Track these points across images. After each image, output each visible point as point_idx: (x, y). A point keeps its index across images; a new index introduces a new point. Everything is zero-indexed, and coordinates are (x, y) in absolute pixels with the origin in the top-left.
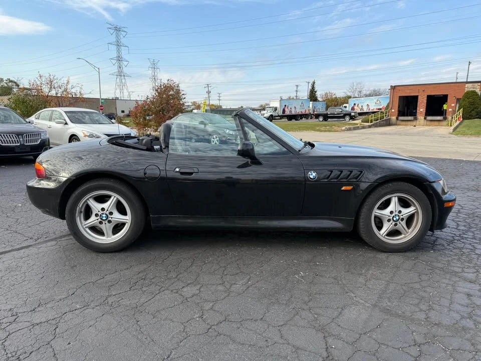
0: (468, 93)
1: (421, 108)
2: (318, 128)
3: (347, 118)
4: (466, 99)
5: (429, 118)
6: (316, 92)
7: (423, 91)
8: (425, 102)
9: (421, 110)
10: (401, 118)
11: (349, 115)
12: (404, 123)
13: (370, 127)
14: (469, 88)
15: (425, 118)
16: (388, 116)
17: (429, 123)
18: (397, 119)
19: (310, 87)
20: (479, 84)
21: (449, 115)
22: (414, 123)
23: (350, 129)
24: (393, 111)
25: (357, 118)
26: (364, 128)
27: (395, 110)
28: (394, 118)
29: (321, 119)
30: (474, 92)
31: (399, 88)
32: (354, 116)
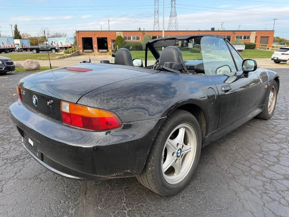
0: (118, 37)
1: (95, 45)
2: (39, 58)
3: (54, 51)
4: (118, 40)
5: (100, 51)
6: (19, 32)
7: (95, 35)
8: (96, 41)
9: (95, 46)
10: (85, 51)
11: (55, 48)
12: (87, 54)
13: (70, 56)
14: (118, 34)
15: (98, 51)
16: (78, 49)
17: (101, 53)
18: (83, 51)
19: (14, 29)
20: (122, 32)
21: (109, 49)
22: (93, 53)
23: (60, 58)
24: (80, 46)
25: (60, 51)
26: (68, 57)
27: (81, 46)
28: (81, 51)
29: (35, 51)
30: (121, 36)
31: (81, 32)
32: (58, 49)
